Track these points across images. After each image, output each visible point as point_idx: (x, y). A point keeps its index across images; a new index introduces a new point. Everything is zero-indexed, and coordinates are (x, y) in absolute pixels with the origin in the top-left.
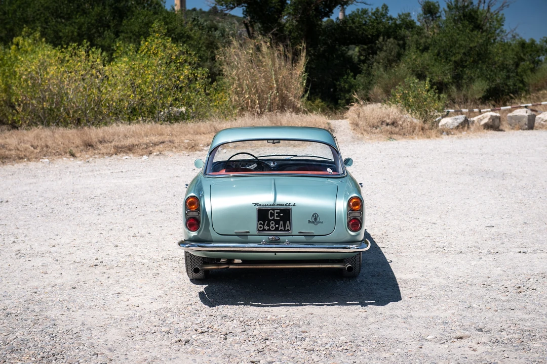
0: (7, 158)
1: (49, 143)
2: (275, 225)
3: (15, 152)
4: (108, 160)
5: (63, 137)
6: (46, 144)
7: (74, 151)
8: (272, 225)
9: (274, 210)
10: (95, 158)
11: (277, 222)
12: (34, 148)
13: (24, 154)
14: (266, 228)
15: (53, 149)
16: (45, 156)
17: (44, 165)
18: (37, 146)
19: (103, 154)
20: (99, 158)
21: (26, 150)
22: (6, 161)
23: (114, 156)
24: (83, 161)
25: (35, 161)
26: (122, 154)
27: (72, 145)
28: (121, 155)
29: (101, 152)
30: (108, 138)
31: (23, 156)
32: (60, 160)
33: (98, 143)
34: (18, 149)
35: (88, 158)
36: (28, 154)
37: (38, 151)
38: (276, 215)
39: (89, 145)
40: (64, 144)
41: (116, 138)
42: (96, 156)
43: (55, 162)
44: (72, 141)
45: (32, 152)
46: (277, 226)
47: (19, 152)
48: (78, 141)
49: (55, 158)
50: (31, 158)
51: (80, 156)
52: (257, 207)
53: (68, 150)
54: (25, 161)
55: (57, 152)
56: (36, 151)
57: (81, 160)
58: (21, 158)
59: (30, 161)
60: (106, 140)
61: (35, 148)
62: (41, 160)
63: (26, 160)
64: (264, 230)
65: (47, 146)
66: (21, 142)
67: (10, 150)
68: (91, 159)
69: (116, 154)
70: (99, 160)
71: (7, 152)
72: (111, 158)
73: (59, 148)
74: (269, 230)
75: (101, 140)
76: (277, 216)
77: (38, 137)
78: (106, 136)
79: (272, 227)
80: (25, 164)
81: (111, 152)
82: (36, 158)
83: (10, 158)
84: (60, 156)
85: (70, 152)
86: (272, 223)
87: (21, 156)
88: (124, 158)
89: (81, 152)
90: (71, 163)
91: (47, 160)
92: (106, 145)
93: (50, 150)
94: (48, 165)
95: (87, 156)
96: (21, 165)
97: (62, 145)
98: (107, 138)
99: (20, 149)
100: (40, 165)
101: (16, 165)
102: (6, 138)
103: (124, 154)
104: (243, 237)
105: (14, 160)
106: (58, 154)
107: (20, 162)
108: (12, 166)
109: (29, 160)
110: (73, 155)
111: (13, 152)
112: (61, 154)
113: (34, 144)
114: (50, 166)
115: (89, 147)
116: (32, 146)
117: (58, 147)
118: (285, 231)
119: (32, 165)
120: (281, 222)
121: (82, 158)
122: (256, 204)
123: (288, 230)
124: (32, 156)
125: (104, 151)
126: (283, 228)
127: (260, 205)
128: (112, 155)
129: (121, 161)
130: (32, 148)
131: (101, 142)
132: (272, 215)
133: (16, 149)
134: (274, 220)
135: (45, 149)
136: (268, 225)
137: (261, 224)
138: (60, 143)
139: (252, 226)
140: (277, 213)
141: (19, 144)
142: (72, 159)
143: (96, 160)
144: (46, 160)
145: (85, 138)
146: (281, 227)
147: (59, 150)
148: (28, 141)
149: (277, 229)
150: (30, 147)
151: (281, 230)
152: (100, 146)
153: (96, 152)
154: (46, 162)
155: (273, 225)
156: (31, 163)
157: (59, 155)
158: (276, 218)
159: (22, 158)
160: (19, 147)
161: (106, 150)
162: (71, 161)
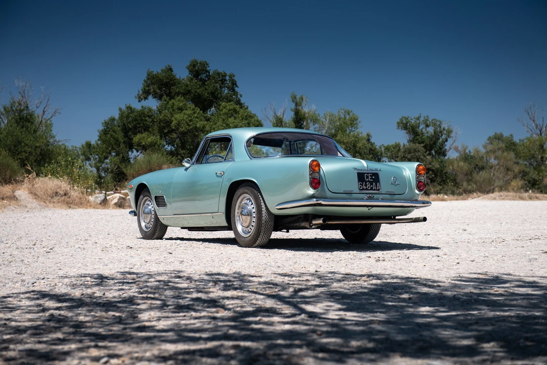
9: (368, 173)
11: (371, 184)
14: (365, 187)
38: (370, 177)
46: (371, 186)
64: (363, 189)
74: (367, 189)
76: (371, 179)
86: (368, 184)
104: (349, 194)
118: (377, 190)
120: (374, 184)
122: (355, 169)
123: (379, 190)
126: (375, 188)
127: (358, 170)
132: (367, 177)
134: (369, 181)
136: (366, 185)
137: (360, 184)
139: (354, 186)
140: (370, 176)
149: (372, 189)
151: (375, 190)
155: (369, 186)
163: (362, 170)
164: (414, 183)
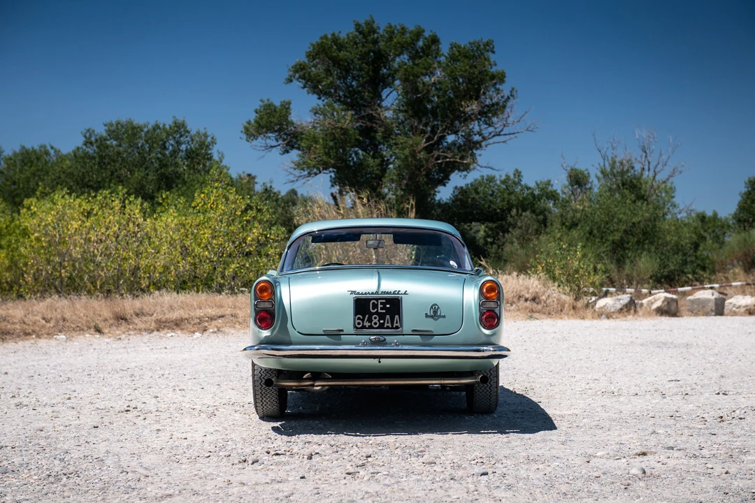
0: (8, 333)
1: (67, 315)
2: (379, 321)
3: (20, 326)
4: (146, 337)
5: (86, 307)
6: (62, 316)
7: (101, 325)
8: (374, 321)
9: (377, 299)
10: (129, 335)
11: (382, 316)
12: (46, 322)
13: (32, 328)
14: (367, 324)
15: (72, 322)
16: (60, 332)
17: (58, 342)
18: (51, 318)
19: (140, 330)
20: (135, 334)
21: (35, 323)
22: (7, 337)
23: (155, 333)
24: (112, 339)
25: (46, 338)
26: (166, 330)
27: (99, 318)
28: (164, 332)
29: (138, 327)
30: (148, 309)
31: (30, 331)
32: (81, 337)
33: (134, 316)
34: (24, 323)
35: (119, 335)
36: (37, 329)
37: (52, 325)
38: (380, 306)
39: (121, 319)
40: (87, 317)
41: (159, 309)
42: (131, 332)
43: (74, 339)
44: (98, 313)
45: (43, 326)
46: (382, 321)
47: (25, 326)
48: (106, 313)
49: (74, 334)
50: (42, 334)
51: (109, 332)
52: (354, 296)
53: (93, 324)
54: (33, 338)
55: (78, 326)
56: (48, 325)
57: (110, 337)
58: (27, 334)
59: (40, 338)
60: (144, 311)
61: (48, 321)
62: (55, 337)
63: (34, 336)
64: (363, 327)
65: (64, 320)
66: (28, 314)
67: (14, 323)
68: (123, 336)
69: (158, 330)
70: (134, 337)
71: (9, 326)
72: (151, 335)
73: (80, 322)
74: (371, 327)
75: (138, 312)
76: (381, 309)
77: (51, 307)
78: (145, 307)
79: (375, 324)
80: (32, 341)
81: (152, 327)
82: (48, 334)
83: (13, 334)
84: (82, 332)
85: (95, 327)
86: (375, 318)
87: (27, 331)
88: (169, 335)
89: (110, 327)
90: (96, 340)
91: (64, 337)
92: (145, 319)
93: (68, 324)
94: (64, 343)
95: (118, 332)
96: (27, 342)
97: (85, 318)
98: (146, 309)
99: (28, 323)
100: (53, 342)
101: (20, 343)
102: (8, 309)
103: (170, 331)
104: (335, 336)
105: (19, 336)
106: (78, 329)
107: (27, 339)
108: (14, 344)
109: (39, 336)
110: (99, 331)
111: (18, 326)
112: (82, 330)
113: (46, 316)
114: (68, 344)
115: (121, 321)
116: (44, 319)
117: (80, 320)
118: (392, 328)
119: (43, 342)
120: (388, 317)
121: (110, 335)
122: (353, 292)
123: (397, 328)
124: (43, 332)
125: (143, 326)
126: (390, 325)
127: (358, 293)
128: (153, 331)
129: (164, 339)
130: (44, 322)
131: (137, 315)
132: (375, 306)
133: (21, 321)
134: (377, 313)
135: (61, 323)
136: (370, 320)
137: (359, 318)
138: (82, 315)
139: (347, 321)
140: (381, 303)
141: (26, 316)
142: (98, 336)
143: (131, 337)
144: (62, 336)
145: (118, 310)
146: (388, 323)
147: (80, 325)
148: (38, 312)
149: (381, 326)
150: (41, 320)
151: (388, 328)
152: (136, 320)
153: (131, 327)
154: (62, 339)
155: (376, 321)
156: (42, 340)
157: (79, 331)
158: (380, 311)
159: (29, 334)
160: (26, 320)
161: (144, 325)
162: (95, 338)
163: (365, 294)
164: (475, 314)
